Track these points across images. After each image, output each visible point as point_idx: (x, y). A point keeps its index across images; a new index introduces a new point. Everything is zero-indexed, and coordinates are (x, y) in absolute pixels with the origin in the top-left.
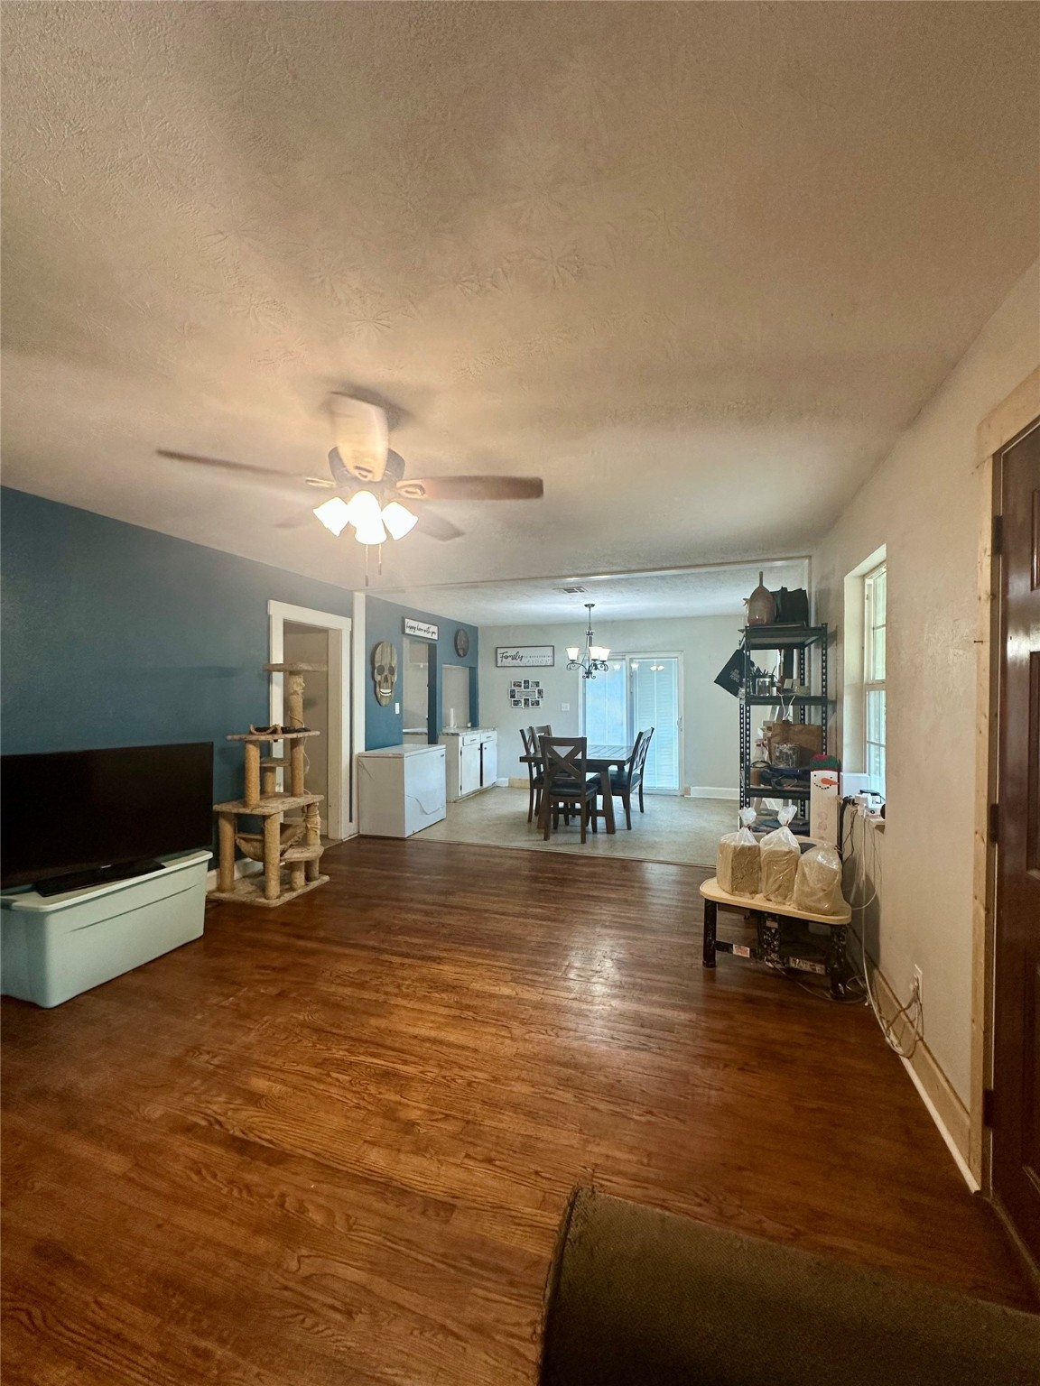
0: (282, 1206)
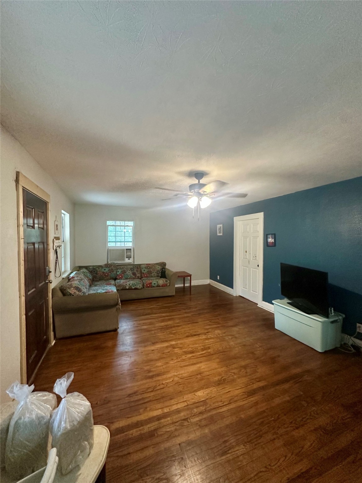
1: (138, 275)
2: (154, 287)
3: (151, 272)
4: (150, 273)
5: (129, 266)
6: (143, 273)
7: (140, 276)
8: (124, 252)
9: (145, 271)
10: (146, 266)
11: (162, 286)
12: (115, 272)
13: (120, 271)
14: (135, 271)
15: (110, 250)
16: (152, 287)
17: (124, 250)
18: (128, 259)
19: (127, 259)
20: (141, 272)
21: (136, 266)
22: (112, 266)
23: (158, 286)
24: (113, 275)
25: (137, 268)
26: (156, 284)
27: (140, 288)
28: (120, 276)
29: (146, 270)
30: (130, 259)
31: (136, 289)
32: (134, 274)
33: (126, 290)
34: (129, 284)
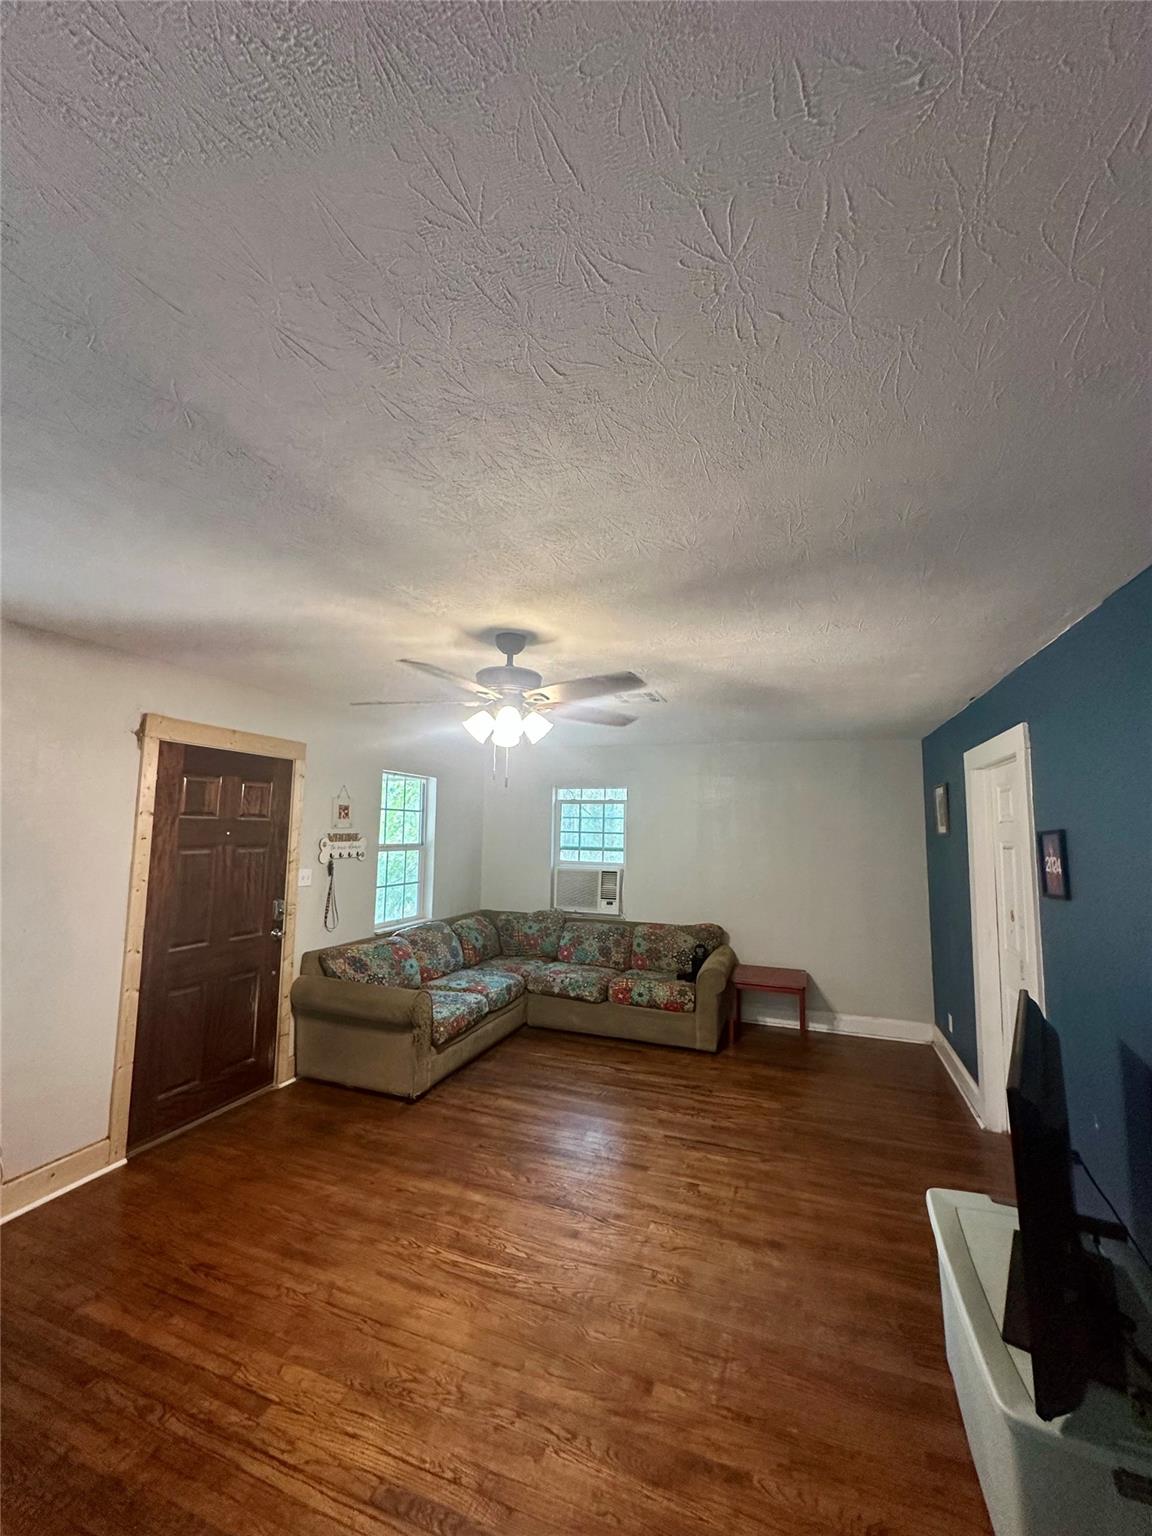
1: (617, 957)
2: (638, 1004)
3: (660, 952)
4: (654, 955)
5: (598, 925)
6: (636, 954)
7: (622, 960)
8: (597, 881)
9: (641, 947)
10: (646, 929)
11: (666, 1008)
12: (553, 939)
13: (567, 936)
14: (610, 944)
15: (560, 872)
16: (631, 1004)
17: (597, 873)
18: (608, 903)
19: (604, 902)
20: (630, 951)
21: (621, 926)
22: (549, 920)
23: (652, 1004)
24: (547, 944)
25: (622, 936)
26: (645, 998)
27: (592, 1000)
28: (566, 953)
29: (643, 943)
30: (611, 904)
31: (579, 999)
32: (605, 952)
33: (552, 995)
34: (562, 981)
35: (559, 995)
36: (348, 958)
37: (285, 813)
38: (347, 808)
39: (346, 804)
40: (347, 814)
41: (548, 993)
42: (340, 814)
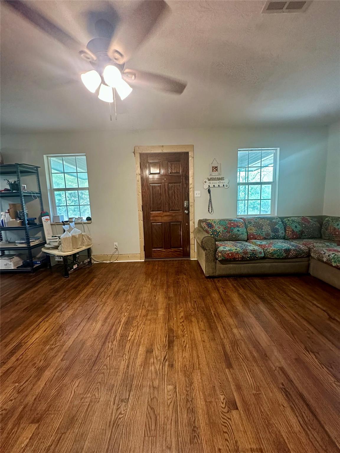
0: (183, 321)
33: (323, 261)
34: (329, 256)
35: (326, 263)
36: (207, 223)
37: (187, 172)
38: (216, 167)
39: (216, 166)
40: (216, 170)
41: (320, 260)
42: (213, 170)
